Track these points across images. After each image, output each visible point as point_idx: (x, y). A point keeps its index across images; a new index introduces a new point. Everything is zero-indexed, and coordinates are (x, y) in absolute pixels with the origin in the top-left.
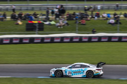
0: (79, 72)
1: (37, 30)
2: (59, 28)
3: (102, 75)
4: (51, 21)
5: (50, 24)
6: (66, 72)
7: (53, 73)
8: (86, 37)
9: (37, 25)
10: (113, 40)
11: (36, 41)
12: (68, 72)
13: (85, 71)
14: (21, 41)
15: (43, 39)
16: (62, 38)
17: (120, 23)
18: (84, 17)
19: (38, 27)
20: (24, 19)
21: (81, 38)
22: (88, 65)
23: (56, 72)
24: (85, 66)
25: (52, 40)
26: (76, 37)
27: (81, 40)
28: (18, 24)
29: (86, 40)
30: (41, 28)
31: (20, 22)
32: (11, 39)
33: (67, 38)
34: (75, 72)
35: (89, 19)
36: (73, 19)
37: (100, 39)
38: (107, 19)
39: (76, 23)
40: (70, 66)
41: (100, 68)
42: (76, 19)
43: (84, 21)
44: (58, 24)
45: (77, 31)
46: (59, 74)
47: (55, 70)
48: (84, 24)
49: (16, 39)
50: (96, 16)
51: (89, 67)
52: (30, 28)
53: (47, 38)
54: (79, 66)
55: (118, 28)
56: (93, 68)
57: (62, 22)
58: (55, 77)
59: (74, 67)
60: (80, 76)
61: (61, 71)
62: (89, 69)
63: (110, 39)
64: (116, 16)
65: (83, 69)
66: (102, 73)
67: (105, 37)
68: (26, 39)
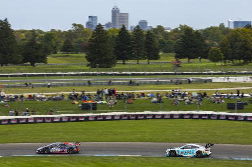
0: (190, 152)
1: (91, 109)
2: (110, 106)
3: (210, 155)
4: (102, 100)
5: (102, 104)
6: (179, 152)
7: (168, 153)
8: (133, 115)
9: (91, 105)
10: (157, 117)
11: (90, 119)
12: (180, 152)
13: (195, 152)
14: (77, 119)
15: (96, 117)
16: (113, 116)
17: (163, 102)
18: (131, 97)
19: (92, 107)
20: (80, 99)
21: (129, 116)
22: (197, 146)
23: (170, 152)
24: (195, 147)
25: (104, 118)
26: (125, 115)
27: (129, 118)
28: (74, 103)
29: (134, 117)
30: (94, 107)
31: (76, 102)
32: (69, 118)
33: (117, 116)
34: (187, 152)
35: (135, 98)
36: (121, 99)
37: (145, 117)
38: (151, 98)
39: (124, 102)
40: (182, 147)
41: (208, 149)
42: (125, 98)
43: (131, 101)
44: (109, 103)
45: (126, 109)
46: (173, 154)
47: (169, 150)
48: (131, 103)
49: (74, 117)
50: (141, 96)
51: (198, 148)
52: (86, 108)
53: (100, 116)
54: (190, 147)
55: (161, 107)
56: (202, 149)
57: (113, 101)
58: (170, 156)
59: (186, 147)
60: (191, 155)
61: (175, 151)
62: (198, 150)
63: (154, 117)
64: (159, 95)
65: (194, 150)
66: (210, 153)
67: (150, 115)
68: (82, 117)
